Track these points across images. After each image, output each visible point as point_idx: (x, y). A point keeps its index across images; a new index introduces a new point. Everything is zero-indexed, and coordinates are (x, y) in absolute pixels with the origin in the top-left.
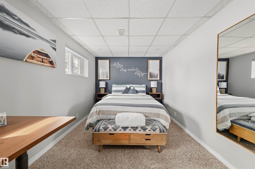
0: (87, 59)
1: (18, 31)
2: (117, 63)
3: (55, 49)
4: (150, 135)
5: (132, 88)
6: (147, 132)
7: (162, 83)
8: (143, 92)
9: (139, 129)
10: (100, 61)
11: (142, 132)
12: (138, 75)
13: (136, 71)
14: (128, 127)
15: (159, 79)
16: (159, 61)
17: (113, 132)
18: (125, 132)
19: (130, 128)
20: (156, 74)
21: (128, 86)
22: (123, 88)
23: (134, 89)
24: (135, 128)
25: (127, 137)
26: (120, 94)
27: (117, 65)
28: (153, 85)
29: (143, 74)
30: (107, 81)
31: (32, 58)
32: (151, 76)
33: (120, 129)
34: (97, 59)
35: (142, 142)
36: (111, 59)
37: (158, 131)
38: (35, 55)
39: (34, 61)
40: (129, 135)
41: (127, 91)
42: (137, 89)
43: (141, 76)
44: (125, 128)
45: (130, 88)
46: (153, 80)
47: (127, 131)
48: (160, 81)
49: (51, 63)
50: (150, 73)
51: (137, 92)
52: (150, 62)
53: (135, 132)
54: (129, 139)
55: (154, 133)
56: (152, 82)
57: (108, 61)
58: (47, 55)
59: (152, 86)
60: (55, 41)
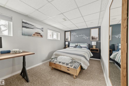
0: (59, 32)
1: (30, 28)
2: (73, 33)
3: (43, 31)
4: (69, 68)
5: (79, 45)
6: (68, 66)
7: (100, 43)
8: (85, 47)
9: (65, 64)
10: (66, 33)
11: (66, 66)
12: (85, 38)
13: (83, 36)
14: (61, 62)
15: (98, 40)
16: (98, 29)
17: (55, 63)
18: (59, 64)
19: (62, 63)
20: (96, 37)
21: (77, 44)
22: (74, 45)
23: (80, 46)
24: (63, 63)
25: (60, 66)
26: (73, 48)
27: (73, 34)
28: (94, 43)
29: (87, 38)
30: (69, 42)
31: (34, 35)
32: (93, 38)
33: (58, 62)
34: (65, 32)
35: (66, 71)
36: (71, 31)
37: (73, 67)
38: (35, 34)
39: (35, 36)
40: (61, 66)
41: (76, 47)
42: (81, 46)
43: (86, 39)
44: (60, 62)
45: (77, 45)
46: (93, 41)
47: (60, 64)
48: (99, 41)
49: (41, 36)
50: (92, 37)
51: (81, 47)
52: (92, 30)
53: (63, 65)
54: (61, 68)
55: (71, 67)
56: (93, 42)
57: (70, 32)
58: (39, 34)
59: (93, 45)
60: (43, 28)
